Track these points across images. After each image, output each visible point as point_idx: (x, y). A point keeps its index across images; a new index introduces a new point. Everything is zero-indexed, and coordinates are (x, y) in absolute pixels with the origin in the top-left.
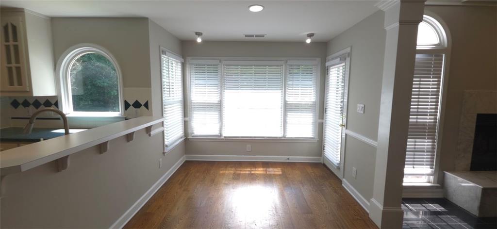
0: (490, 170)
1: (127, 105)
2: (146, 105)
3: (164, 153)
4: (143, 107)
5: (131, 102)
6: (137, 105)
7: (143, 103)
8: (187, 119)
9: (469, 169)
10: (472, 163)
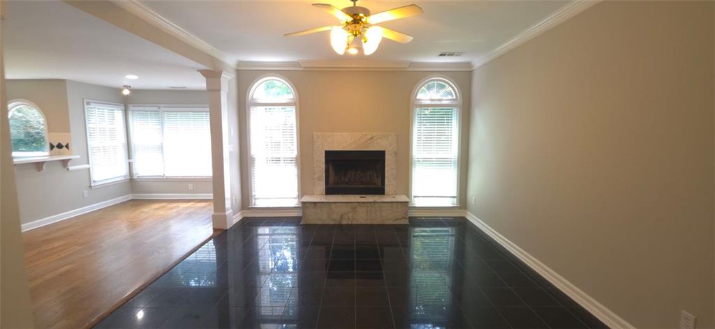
0: (342, 194)
1: (52, 147)
2: (67, 146)
3: (91, 187)
4: (64, 148)
5: (55, 144)
6: (60, 146)
7: (64, 144)
8: (131, 161)
9: (324, 193)
10: (326, 188)
